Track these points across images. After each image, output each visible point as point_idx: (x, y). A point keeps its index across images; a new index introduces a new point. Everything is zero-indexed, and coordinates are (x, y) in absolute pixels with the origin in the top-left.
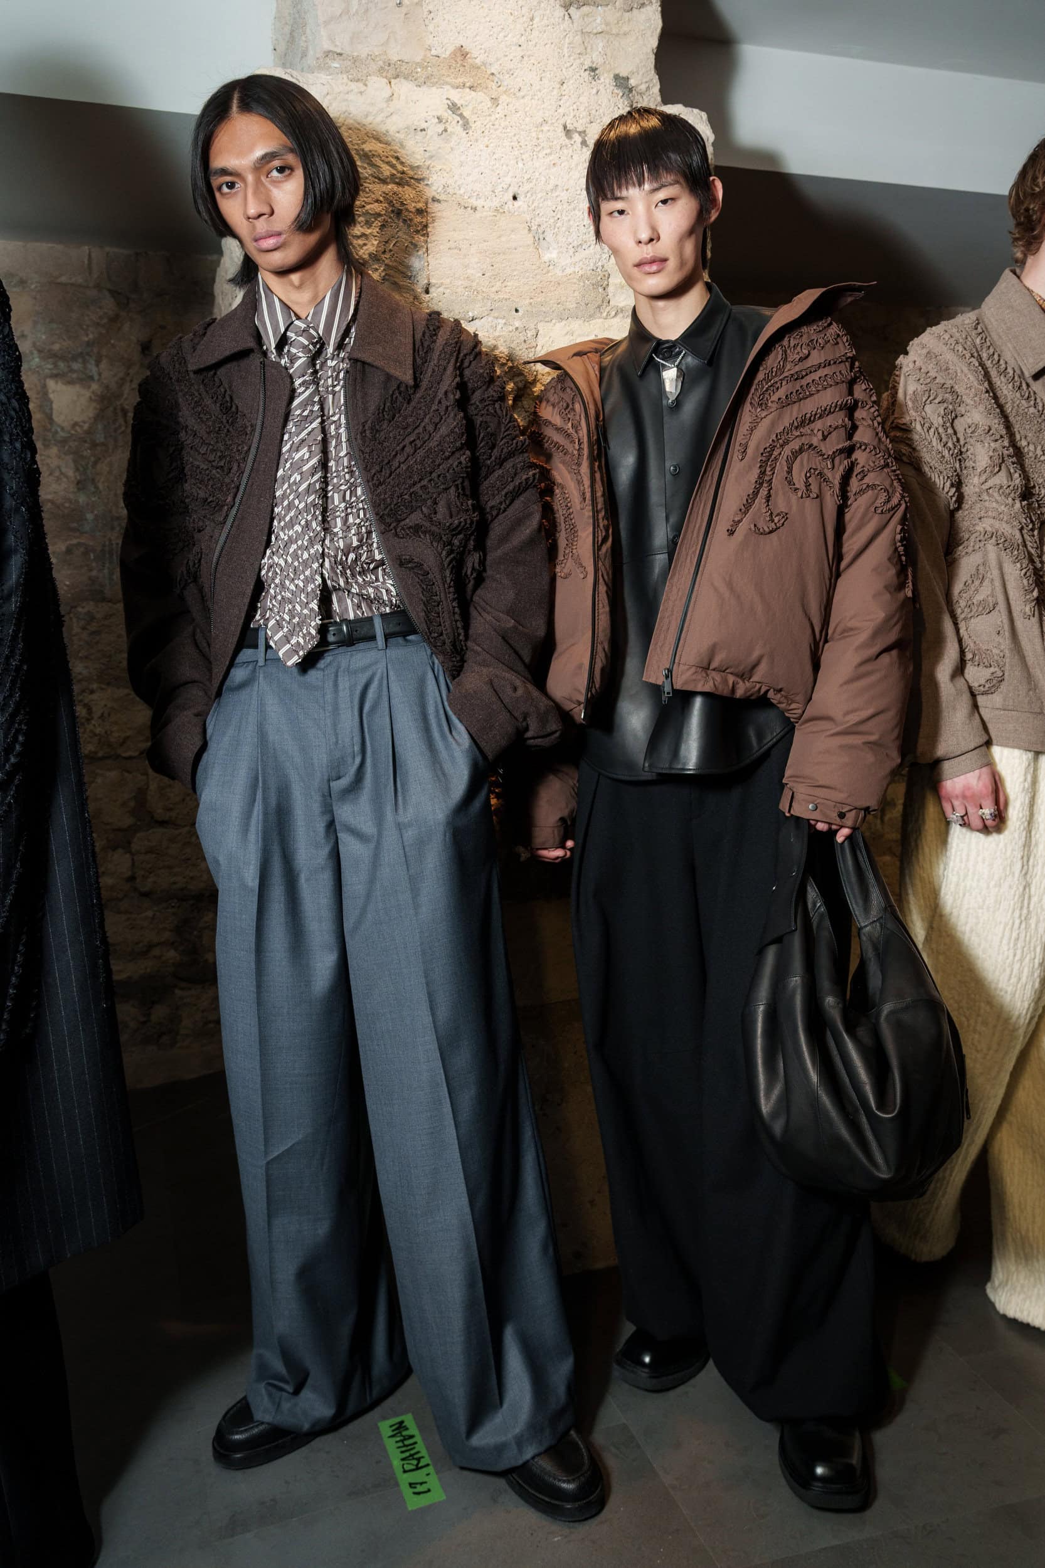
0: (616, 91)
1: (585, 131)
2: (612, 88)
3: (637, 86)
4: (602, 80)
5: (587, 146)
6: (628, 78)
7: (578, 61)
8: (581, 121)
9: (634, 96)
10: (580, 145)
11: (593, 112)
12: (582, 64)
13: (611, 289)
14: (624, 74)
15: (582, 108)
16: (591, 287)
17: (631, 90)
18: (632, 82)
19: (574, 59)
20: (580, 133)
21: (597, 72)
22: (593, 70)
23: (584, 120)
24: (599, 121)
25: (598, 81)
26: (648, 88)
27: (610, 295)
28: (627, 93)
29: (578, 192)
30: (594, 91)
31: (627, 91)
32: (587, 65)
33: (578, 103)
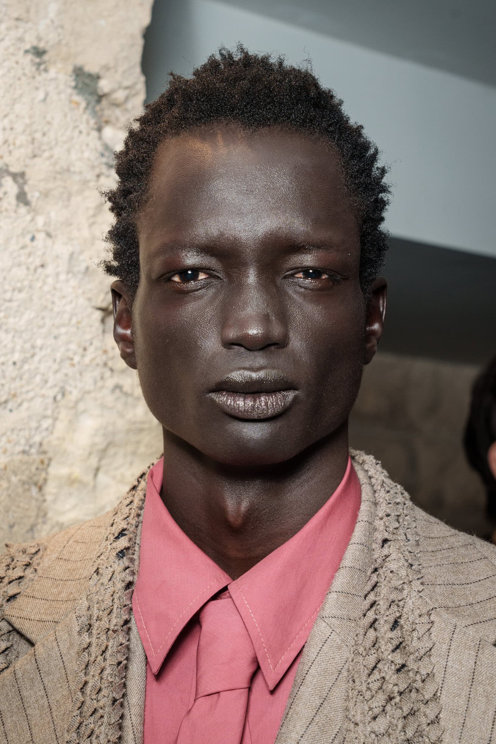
0: (77, 98)
1: (22, 175)
2: (69, 91)
3: (113, 91)
4: (52, 73)
5: (27, 203)
6: (98, 77)
7: (14, 34)
8: (17, 154)
9: (102, 110)
10: (14, 201)
11: (38, 135)
12: (21, 39)
13: (50, 488)
14: (91, 68)
15: (19, 127)
16: (20, 490)
17: (100, 98)
18: (104, 85)
19: (8, 29)
20: (15, 176)
21: (46, 57)
22: (39, 52)
23: (22, 150)
24: (46, 154)
25: (44, 75)
26: (127, 99)
27: (49, 498)
28: (93, 103)
29: (8, 296)
30: (41, 95)
31: (93, 99)
32: (30, 42)
33: (12, 117)
